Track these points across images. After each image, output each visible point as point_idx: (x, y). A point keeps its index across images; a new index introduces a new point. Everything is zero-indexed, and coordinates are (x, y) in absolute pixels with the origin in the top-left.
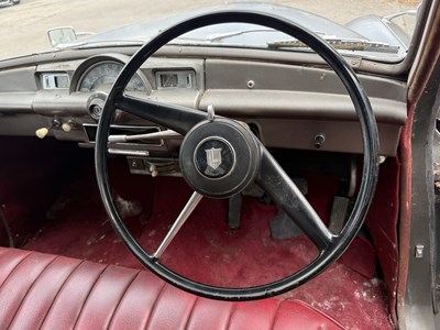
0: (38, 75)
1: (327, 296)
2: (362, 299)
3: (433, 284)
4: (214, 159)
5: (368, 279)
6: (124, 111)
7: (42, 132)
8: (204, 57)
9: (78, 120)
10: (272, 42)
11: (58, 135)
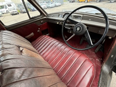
0: (59, 15)
1: (91, 58)
2: (97, 61)
3: (113, 63)
4: (78, 29)
5: (100, 58)
6: (69, 21)
7: (58, 23)
8: (83, 14)
9: (62, 22)
10: (96, 13)
11: (60, 24)
